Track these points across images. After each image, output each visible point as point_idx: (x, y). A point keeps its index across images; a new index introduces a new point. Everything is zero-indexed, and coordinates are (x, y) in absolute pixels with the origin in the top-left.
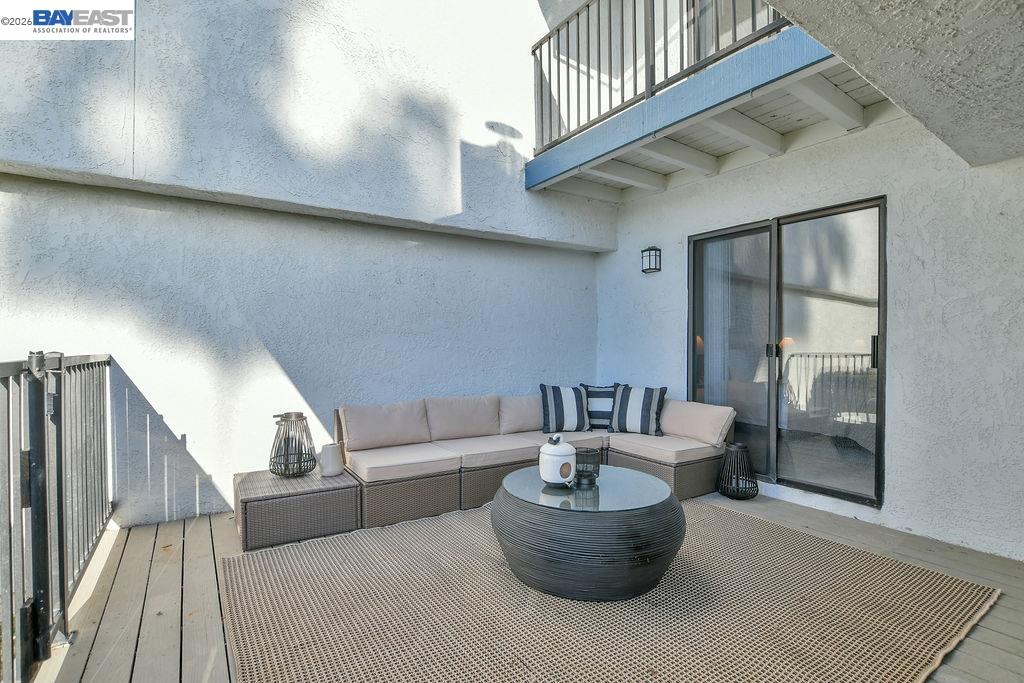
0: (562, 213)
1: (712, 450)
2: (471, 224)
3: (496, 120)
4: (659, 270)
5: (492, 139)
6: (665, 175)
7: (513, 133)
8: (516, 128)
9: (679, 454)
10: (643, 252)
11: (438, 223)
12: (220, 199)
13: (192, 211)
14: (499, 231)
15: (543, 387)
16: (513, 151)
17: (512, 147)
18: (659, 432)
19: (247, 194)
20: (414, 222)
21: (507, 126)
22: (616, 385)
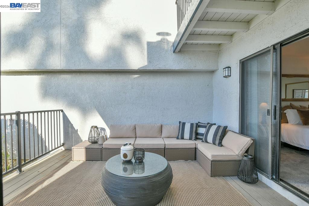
0: (190, 59)
1: (237, 157)
2: (151, 68)
3: (160, 32)
4: (230, 76)
5: (159, 38)
6: (232, 35)
7: (168, 34)
8: (168, 32)
9: (213, 156)
10: (223, 69)
11: (140, 69)
12: (82, 71)
13: (78, 74)
14: (162, 69)
15: (180, 122)
16: (167, 40)
17: (167, 39)
18: (220, 144)
19: (85, 69)
20: (132, 70)
21: (165, 33)
22: (208, 123)
